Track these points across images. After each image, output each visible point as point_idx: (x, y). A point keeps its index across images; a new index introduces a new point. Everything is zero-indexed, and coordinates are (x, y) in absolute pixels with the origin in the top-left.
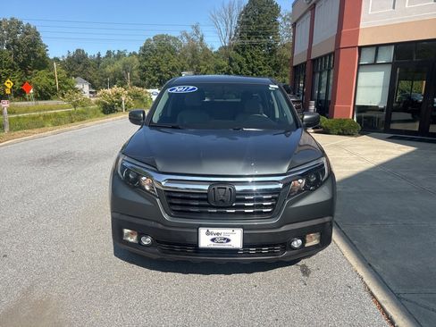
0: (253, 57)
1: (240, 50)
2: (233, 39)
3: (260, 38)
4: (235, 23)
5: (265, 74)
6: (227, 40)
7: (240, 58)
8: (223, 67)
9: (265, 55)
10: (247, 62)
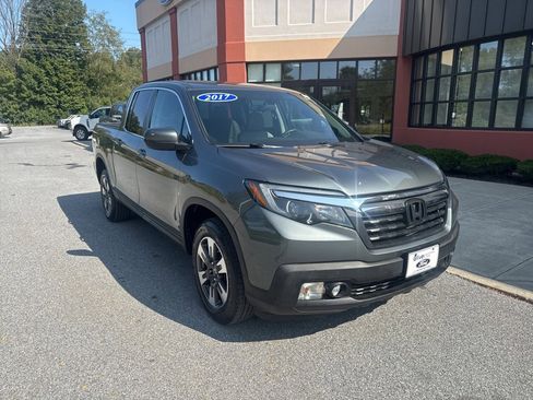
0: (55, 69)
1: (33, 57)
2: (18, 42)
3: (63, 44)
4: (18, 19)
5: (77, 92)
6: (8, 43)
7: (34, 68)
8: (8, 80)
9: (73, 67)
10: (48, 74)
